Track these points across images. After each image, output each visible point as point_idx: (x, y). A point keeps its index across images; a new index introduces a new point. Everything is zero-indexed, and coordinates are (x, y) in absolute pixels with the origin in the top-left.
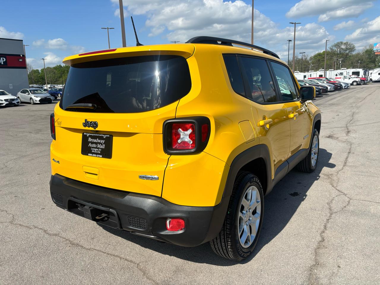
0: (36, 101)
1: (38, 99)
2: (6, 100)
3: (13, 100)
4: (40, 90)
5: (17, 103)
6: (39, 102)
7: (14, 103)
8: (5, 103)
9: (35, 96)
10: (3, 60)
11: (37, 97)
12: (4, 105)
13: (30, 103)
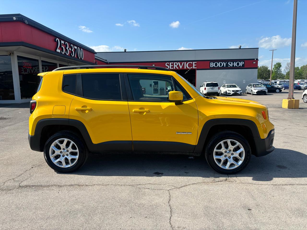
0: (254, 93)
1: (256, 91)
2: (233, 91)
3: (238, 91)
4: (261, 84)
5: (240, 93)
6: (256, 94)
7: (238, 94)
8: (232, 93)
9: (254, 89)
10: (242, 63)
11: (255, 90)
12: (231, 94)
13: (250, 94)
